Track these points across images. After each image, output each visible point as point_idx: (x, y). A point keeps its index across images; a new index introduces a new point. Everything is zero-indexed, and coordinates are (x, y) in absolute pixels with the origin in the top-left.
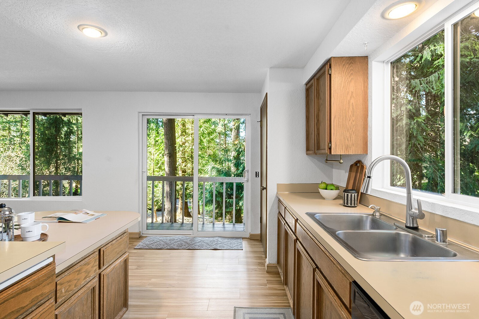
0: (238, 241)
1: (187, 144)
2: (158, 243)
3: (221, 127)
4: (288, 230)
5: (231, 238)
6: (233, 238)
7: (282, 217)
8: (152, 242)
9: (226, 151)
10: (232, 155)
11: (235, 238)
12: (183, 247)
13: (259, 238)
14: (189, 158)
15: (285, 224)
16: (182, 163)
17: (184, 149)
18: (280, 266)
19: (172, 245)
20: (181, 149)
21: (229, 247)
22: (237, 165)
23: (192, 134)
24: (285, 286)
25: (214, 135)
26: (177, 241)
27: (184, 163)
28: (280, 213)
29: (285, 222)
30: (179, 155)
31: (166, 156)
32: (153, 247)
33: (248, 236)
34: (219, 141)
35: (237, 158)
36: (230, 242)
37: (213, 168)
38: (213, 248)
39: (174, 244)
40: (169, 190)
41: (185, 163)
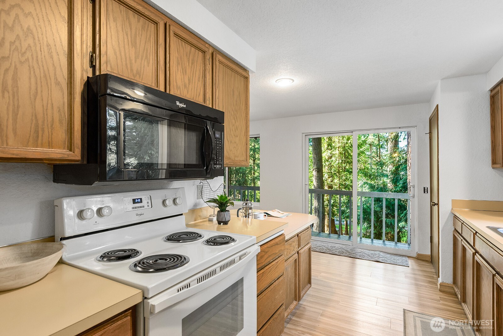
0: (403, 258)
1: (333, 159)
2: (321, 247)
3: (373, 137)
4: (466, 245)
5: (395, 254)
6: (397, 255)
7: (458, 234)
8: (316, 246)
9: (381, 164)
10: (388, 170)
11: (399, 255)
12: (344, 254)
13: (429, 259)
14: (336, 174)
15: (462, 240)
16: (328, 178)
17: (331, 164)
18: (456, 285)
19: (334, 251)
20: (327, 163)
21: (393, 262)
22: (395, 181)
23: (338, 148)
24: (463, 303)
25: (364, 147)
26: (338, 248)
27: (330, 178)
28: (456, 230)
29: (462, 238)
30: (325, 170)
31: (314, 171)
32: (317, 250)
33: (415, 255)
34: (370, 154)
35: (396, 173)
36: (393, 258)
37: (365, 183)
38: (376, 260)
39: (336, 250)
40: (317, 205)
41: (332, 178)
